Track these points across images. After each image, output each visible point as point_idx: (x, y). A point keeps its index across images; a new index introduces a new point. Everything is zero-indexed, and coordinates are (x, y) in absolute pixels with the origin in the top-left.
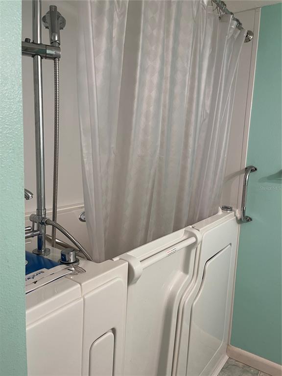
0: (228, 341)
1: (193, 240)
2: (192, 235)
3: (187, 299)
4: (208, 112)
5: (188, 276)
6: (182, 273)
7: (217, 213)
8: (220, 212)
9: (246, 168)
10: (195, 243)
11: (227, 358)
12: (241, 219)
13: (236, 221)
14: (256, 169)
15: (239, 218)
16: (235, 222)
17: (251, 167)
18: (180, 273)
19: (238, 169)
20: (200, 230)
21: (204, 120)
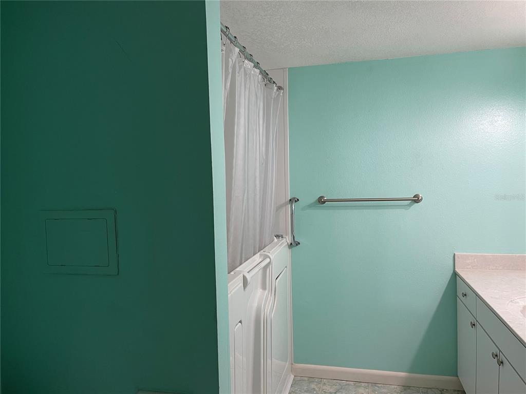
0: (292, 361)
1: (268, 260)
2: (267, 257)
3: (268, 310)
4: (265, 157)
5: (267, 291)
6: (261, 290)
7: (273, 241)
8: (276, 240)
9: (290, 200)
10: (269, 263)
11: (292, 376)
12: (291, 244)
13: (287, 246)
14: (298, 200)
15: (289, 244)
16: (287, 248)
17: (294, 198)
18: (260, 291)
19: (283, 201)
20: (271, 252)
21: (262, 164)
